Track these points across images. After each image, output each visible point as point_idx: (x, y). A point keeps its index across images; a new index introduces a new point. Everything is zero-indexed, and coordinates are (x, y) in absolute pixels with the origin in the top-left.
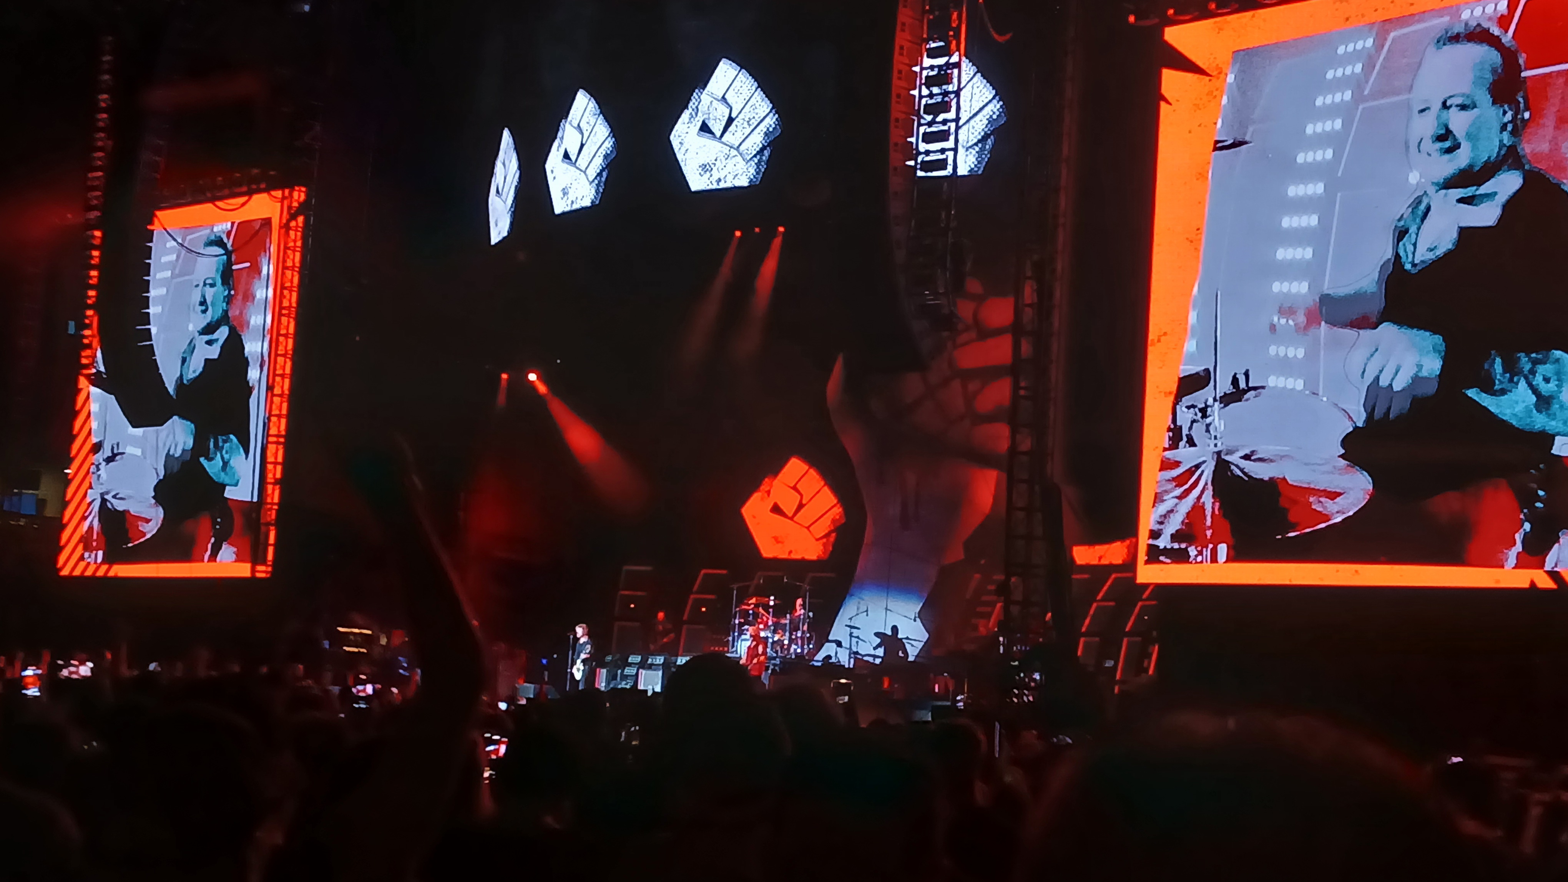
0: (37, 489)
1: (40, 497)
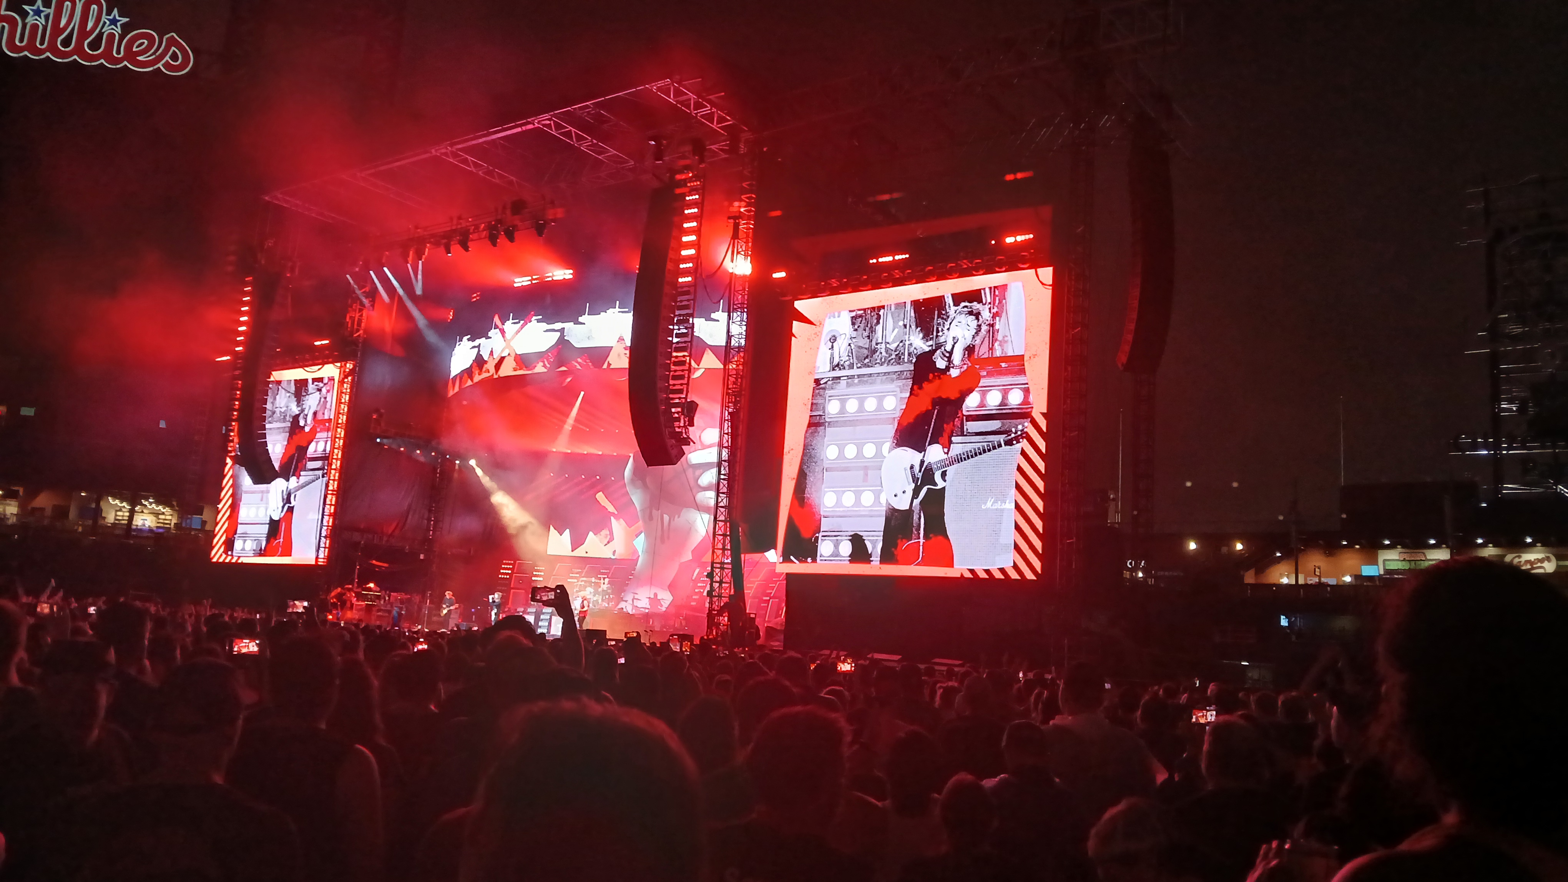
0: (202, 515)
1: (203, 519)
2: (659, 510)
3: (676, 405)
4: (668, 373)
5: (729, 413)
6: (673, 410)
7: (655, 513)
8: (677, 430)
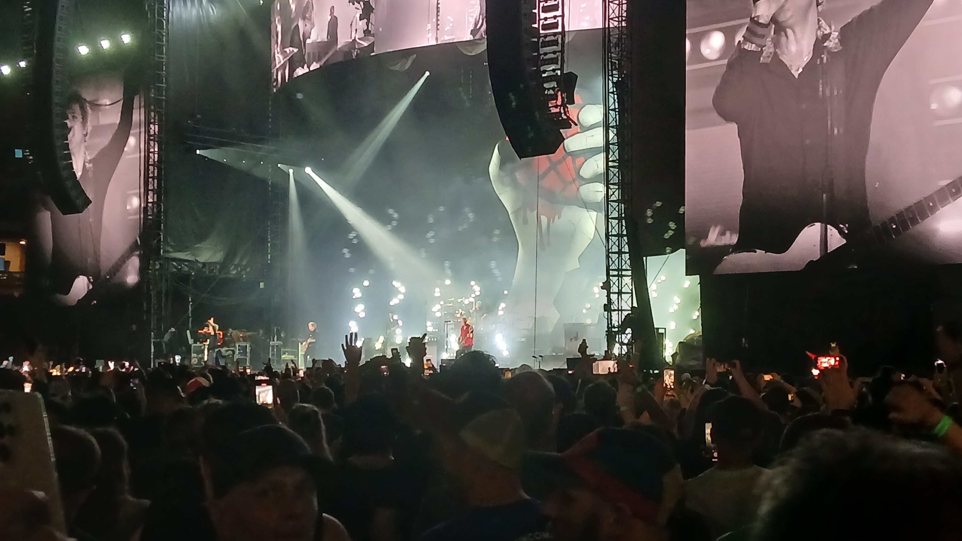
0: (4, 255)
2: (534, 210)
3: (549, 79)
4: (536, 40)
5: (615, 84)
6: (546, 85)
7: (530, 214)
8: (554, 110)
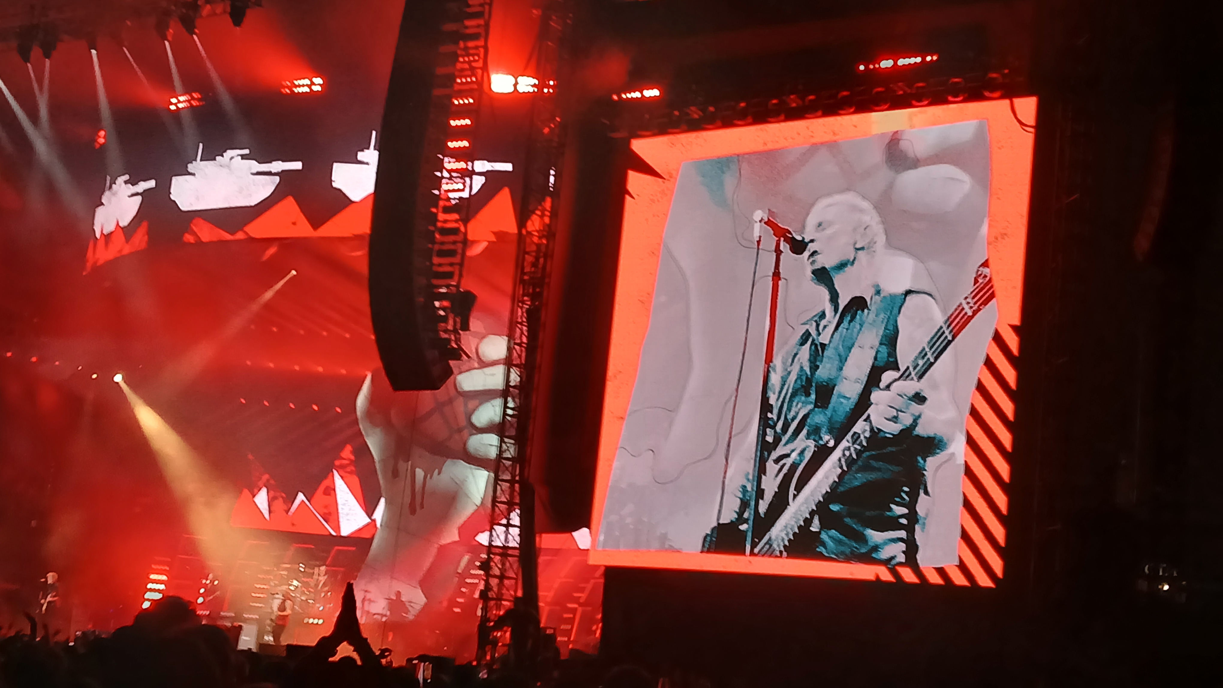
2: (408, 461)
7: (403, 466)
8: (443, 335)
